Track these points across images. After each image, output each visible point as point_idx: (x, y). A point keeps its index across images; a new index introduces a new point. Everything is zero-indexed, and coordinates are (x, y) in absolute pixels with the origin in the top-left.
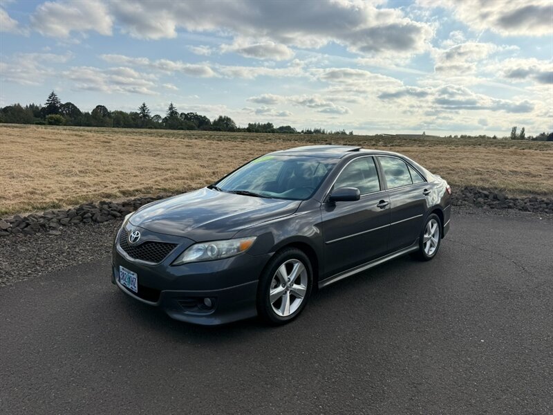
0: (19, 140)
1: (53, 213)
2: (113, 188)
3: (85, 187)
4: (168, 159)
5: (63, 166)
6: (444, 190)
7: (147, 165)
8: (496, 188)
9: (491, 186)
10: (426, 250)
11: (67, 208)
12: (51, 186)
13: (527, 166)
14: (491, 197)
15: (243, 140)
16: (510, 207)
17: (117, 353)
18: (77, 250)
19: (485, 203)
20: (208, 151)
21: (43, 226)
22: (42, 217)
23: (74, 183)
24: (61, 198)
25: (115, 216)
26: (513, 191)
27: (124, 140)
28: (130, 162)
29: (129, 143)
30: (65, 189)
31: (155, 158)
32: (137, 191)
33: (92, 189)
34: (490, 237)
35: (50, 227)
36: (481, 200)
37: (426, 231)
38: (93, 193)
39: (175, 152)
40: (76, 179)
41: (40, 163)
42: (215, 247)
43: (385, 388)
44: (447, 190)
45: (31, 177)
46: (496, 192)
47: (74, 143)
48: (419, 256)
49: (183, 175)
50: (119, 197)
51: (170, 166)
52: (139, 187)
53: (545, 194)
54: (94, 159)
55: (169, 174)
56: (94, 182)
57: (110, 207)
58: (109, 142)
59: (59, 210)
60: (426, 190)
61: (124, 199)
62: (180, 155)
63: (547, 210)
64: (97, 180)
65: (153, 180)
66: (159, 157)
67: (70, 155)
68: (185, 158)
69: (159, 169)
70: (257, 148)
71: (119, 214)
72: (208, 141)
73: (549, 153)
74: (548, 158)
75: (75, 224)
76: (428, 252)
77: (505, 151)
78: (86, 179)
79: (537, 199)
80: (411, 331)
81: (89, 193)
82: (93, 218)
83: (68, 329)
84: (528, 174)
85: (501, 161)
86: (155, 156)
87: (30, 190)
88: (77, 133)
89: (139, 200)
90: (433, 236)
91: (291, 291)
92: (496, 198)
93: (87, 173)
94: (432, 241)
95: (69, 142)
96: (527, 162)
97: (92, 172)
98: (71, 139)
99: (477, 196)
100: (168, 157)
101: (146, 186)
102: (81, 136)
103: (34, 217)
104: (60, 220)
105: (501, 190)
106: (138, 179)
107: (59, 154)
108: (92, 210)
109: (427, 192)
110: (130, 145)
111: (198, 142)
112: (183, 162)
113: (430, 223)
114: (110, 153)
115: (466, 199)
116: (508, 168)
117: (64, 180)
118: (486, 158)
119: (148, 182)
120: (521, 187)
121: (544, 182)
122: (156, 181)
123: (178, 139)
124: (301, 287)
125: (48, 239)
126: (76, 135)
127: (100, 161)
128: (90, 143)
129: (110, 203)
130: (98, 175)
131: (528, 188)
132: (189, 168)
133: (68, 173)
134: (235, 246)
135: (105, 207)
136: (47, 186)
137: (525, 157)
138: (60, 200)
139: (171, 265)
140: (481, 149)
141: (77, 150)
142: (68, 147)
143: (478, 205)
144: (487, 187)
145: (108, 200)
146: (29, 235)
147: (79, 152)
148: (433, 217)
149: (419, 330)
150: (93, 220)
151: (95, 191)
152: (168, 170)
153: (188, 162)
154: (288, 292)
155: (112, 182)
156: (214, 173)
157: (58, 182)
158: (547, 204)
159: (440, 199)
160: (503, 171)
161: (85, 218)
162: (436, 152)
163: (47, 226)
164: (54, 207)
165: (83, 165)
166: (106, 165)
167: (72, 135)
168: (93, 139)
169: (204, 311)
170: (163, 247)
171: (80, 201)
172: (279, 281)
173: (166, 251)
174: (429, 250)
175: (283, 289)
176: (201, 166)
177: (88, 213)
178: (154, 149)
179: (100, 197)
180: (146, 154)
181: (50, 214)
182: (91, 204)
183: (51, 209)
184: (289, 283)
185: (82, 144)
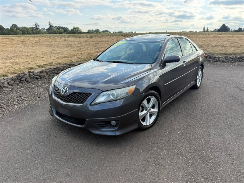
1: (4, 80)
2: (33, 64)
3: (18, 64)
5: (4, 54)
7: (46, 51)
8: (210, 53)
9: (208, 52)
11: (11, 76)
13: (221, 42)
14: (208, 57)
15: (91, 37)
16: (217, 61)
17: (66, 156)
18: (22, 98)
19: (206, 60)
20: (75, 43)
21: (0, 87)
23: (11, 63)
24: (6, 71)
25: (37, 79)
26: (217, 54)
27: (33, 40)
28: (38, 50)
29: (35, 41)
30: (8, 66)
31: (50, 48)
32: (45, 65)
33: (22, 65)
35: (4, 87)
37: (198, 74)
39: (59, 44)
40: (12, 61)
42: (115, 93)
43: (217, 159)
46: (210, 55)
47: (6, 43)
49: (66, 55)
50: (37, 69)
51: (58, 52)
52: (46, 63)
53: (231, 54)
54: (19, 50)
55: (59, 56)
57: (34, 74)
58: (25, 41)
59: (7, 77)
60: (198, 55)
61: (39, 70)
62: (62, 45)
63: (232, 62)
64: (23, 61)
66: (52, 47)
67: (6, 49)
68: (65, 47)
69: (53, 53)
70: (100, 40)
71: (39, 77)
72: (74, 38)
73: (230, 36)
74: (229, 38)
75: (17, 84)
77: (211, 36)
78: (18, 61)
79: (228, 57)
80: (210, 125)
81: (21, 68)
82: (26, 80)
83: (32, 145)
84: (223, 46)
85: (211, 41)
86: (50, 47)
89: (48, 69)
90: (200, 77)
91: (150, 112)
92: (210, 57)
93: (17, 57)
94: (199, 79)
95: (3, 42)
96: (221, 40)
97: (20, 57)
98: (5, 41)
100: (56, 47)
101: (49, 62)
102: (9, 39)
104: (8, 83)
105: (212, 54)
106: (45, 59)
108: (25, 76)
110: (36, 42)
111: (69, 39)
112: (65, 49)
113: (199, 71)
114: (26, 46)
116: (214, 44)
117: (6, 61)
118: (204, 40)
119: (50, 60)
120: (221, 52)
121: (230, 49)
122: (53, 59)
123: (59, 38)
124: (155, 110)
125: (4, 93)
126: (6, 39)
127: (23, 51)
128: (15, 42)
129: (34, 72)
130: (23, 58)
131: (224, 52)
132: (69, 52)
133: (7, 58)
134: (125, 92)
135: (31, 74)
137: (220, 38)
138: (6, 72)
139: (90, 105)
141: (9, 46)
142: (4, 45)
145: (32, 71)
147: (10, 47)
149: (214, 124)
150: (26, 81)
151: (24, 66)
152: (58, 53)
153: (67, 49)
154: (149, 113)
155: (31, 61)
156: (81, 53)
157: (3, 63)
158: (232, 59)
160: (212, 45)
161: (22, 81)
163: (2, 86)
164: (3, 76)
165: (14, 53)
166: (26, 53)
167: (4, 39)
168: (16, 40)
169: (112, 128)
170: (84, 95)
171: (17, 72)
172: (143, 108)
173: (86, 97)
174: (198, 84)
175: (146, 112)
176: (74, 50)
177: (23, 78)
178: (48, 44)
179: (27, 69)
180: (44, 46)
181: (2, 80)
182: (23, 73)
183: (2, 78)
184: (149, 108)
185: (11, 43)
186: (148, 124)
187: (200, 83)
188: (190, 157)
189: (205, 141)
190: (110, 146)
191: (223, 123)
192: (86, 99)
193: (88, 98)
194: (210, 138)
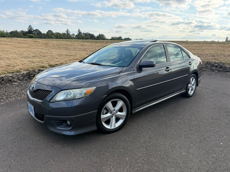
0: (9, 43)
1: (16, 75)
2: (46, 64)
3: (33, 63)
4: (72, 51)
5: (25, 54)
6: (199, 63)
7: (63, 53)
8: (221, 63)
9: (219, 62)
10: (189, 92)
11: (23, 72)
12: (18, 63)
14: (219, 67)
16: (228, 71)
17: (20, 149)
18: (23, 92)
19: (216, 70)
20: (90, 47)
21: (10, 80)
22: (11, 77)
24: (21, 68)
26: (229, 64)
27: (54, 43)
28: (55, 52)
29: (56, 44)
30: (24, 64)
32: (56, 65)
34: (220, 86)
35: (14, 81)
36: (214, 68)
37: (189, 83)
38: (37, 66)
39: (76, 48)
40: (29, 60)
41: (15, 53)
44: (200, 62)
45: (10, 59)
46: (221, 64)
47: (32, 44)
48: (186, 95)
49: (78, 58)
50: (48, 68)
51: (72, 54)
52: (57, 63)
54: (40, 51)
56: (37, 61)
58: (48, 44)
59: (20, 73)
60: (190, 62)
62: (78, 49)
64: (39, 60)
65: (64, 60)
66: (69, 50)
67: (30, 49)
68: (80, 50)
69: (68, 55)
72: (91, 43)
75: (26, 80)
76: (190, 93)
77: (225, 45)
78: (34, 60)
81: (34, 66)
85: (224, 50)
86: (67, 50)
87: (8, 65)
88: (35, 40)
90: (193, 85)
91: (116, 115)
92: (221, 67)
93: (35, 57)
94: (192, 88)
95: (30, 44)
97: (37, 56)
98: (31, 43)
99: (212, 66)
100: (72, 50)
101: (60, 63)
102: (36, 42)
103: (7, 77)
104: (19, 78)
105: (223, 64)
106: (58, 60)
107: (25, 49)
108: (34, 73)
109: (190, 63)
111: (87, 44)
112: (79, 52)
113: (191, 79)
114: (47, 48)
115: (207, 68)
116: (227, 54)
117: (24, 60)
118: (216, 49)
119: (62, 61)
122: (65, 61)
123: (78, 43)
124: (124, 114)
125: (11, 87)
126: (34, 41)
127: (42, 52)
128: (39, 44)
129: (43, 70)
130: (40, 58)
133: (27, 57)
136: (16, 63)
138: (21, 69)
139: (49, 102)
140: (214, 45)
142: (30, 46)
143: (212, 70)
144: (217, 62)
146: (3, 85)
147: (34, 48)
148: (193, 76)
149: (186, 136)
151: (37, 65)
152: (72, 56)
153: (81, 52)
154: (114, 117)
155: (46, 61)
157: (21, 61)
159: (197, 67)
160: (225, 55)
161: (30, 77)
162: (193, 46)
163: (12, 80)
164: (17, 72)
165: (34, 53)
166: (45, 54)
167: (32, 41)
168: (41, 43)
169: (66, 127)
170: (45, 92)
171: (30, 69)
172: (108, 111)
173: (47, 94)
174: (191, 92)
175: (111, 115)
176: (87, 54)
177: (32, 74)
178: (67, 47)
179: (39, 68)
180: (63, 49)
181: (15, 75)
182: (34, 71)
183: (16, 73)
184: (115, 111)
185: (36, 45)
186: (113, 128)
187: (193, 92)
188: (137, 169)
189: (165, 153)
190: (65, 145)
191: (197, 136)
192: (46, 96)
193: (48, 95)
194: (173, 151)
